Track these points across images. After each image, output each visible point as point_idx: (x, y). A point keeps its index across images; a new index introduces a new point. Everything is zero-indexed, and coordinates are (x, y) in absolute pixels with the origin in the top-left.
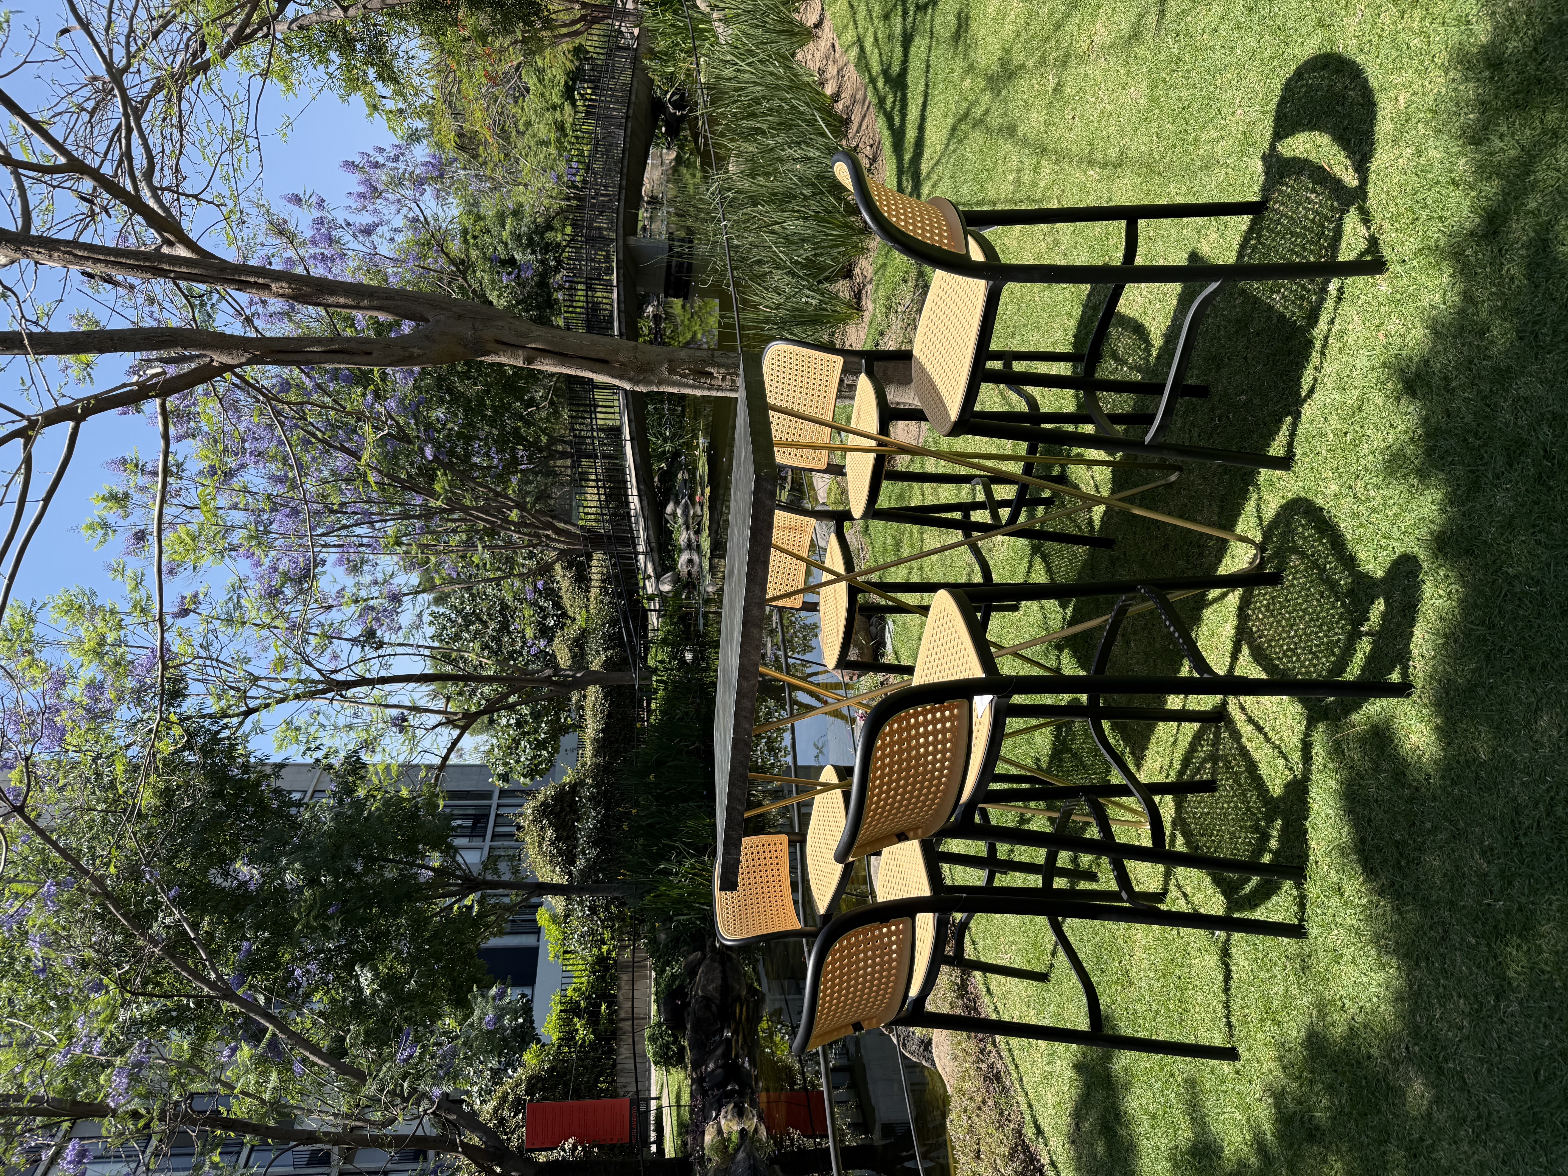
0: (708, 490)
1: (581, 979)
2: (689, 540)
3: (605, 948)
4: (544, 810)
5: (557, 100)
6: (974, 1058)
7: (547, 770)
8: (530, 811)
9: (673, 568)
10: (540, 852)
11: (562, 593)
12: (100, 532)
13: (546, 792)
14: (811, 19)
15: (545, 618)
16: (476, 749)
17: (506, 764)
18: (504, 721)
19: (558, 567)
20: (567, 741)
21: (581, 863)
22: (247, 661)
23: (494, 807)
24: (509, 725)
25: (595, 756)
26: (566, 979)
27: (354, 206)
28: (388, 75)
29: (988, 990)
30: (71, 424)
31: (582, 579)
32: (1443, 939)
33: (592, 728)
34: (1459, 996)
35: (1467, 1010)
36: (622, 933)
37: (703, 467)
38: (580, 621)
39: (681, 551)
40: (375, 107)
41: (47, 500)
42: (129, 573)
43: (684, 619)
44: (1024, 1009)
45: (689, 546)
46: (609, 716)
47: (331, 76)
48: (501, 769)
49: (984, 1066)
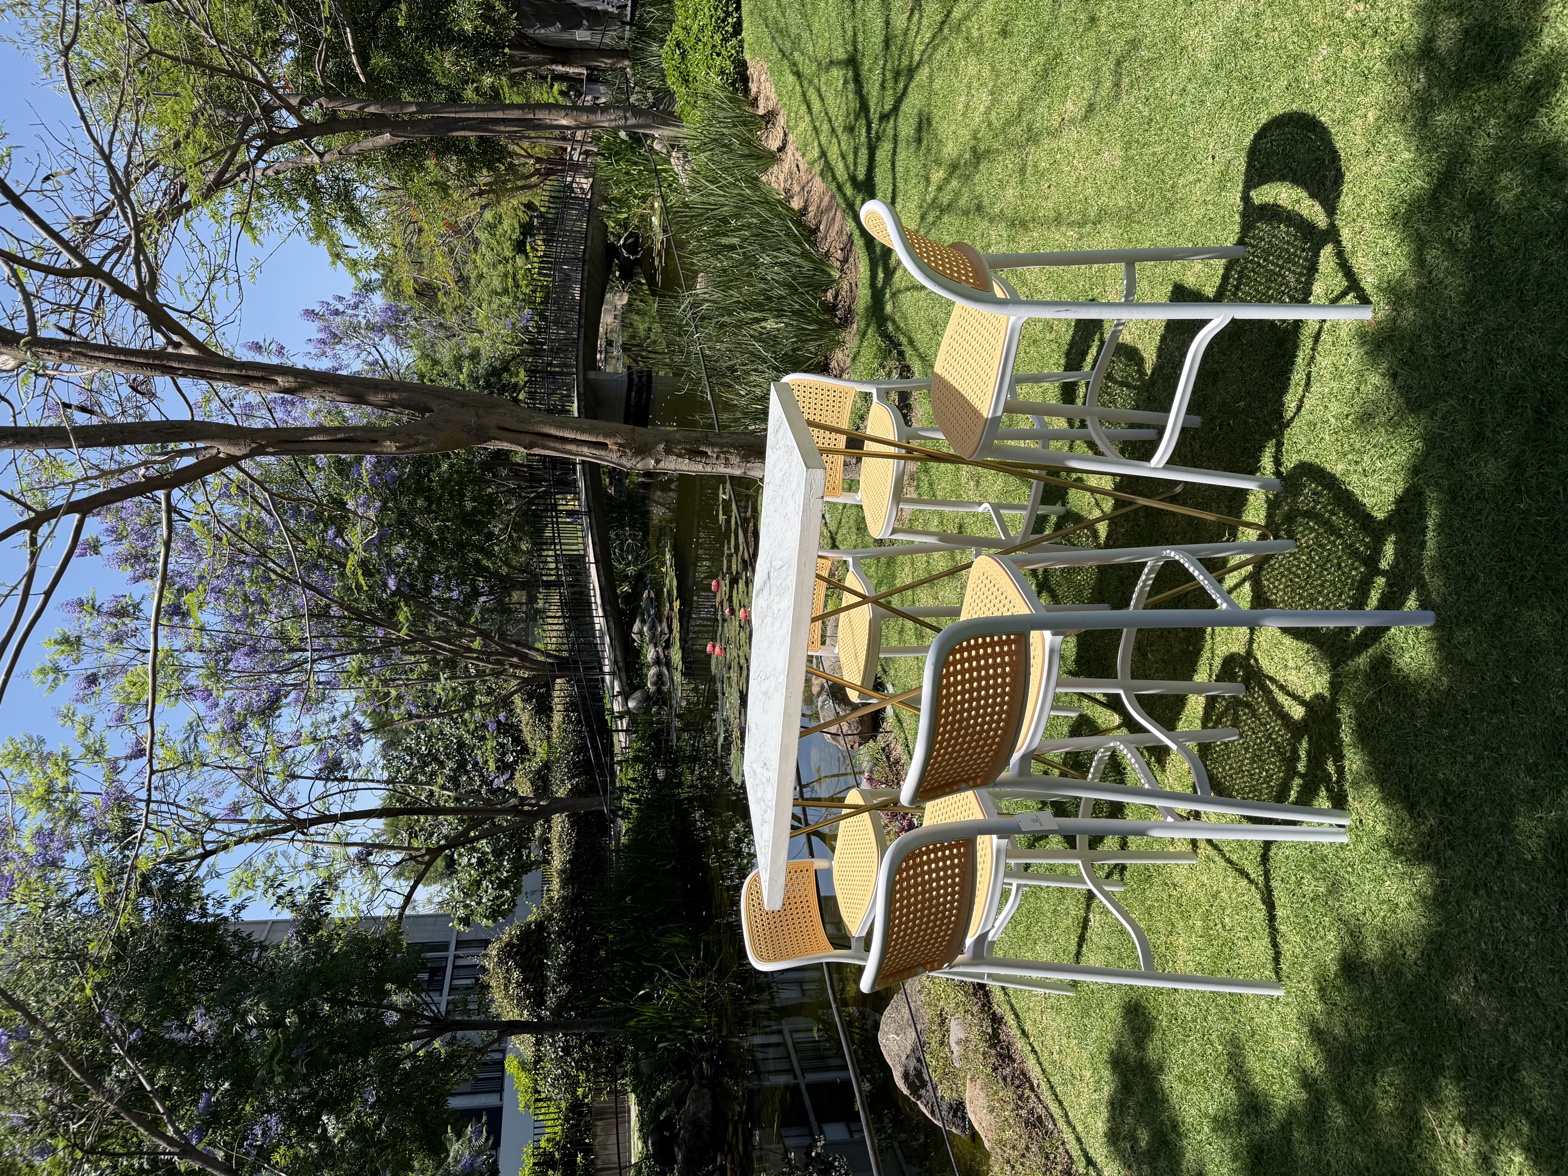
0: (677, 604)
1: (554, 1128)
2: (658, 657)
3: (580, 1091)
4: (508, 951)
5: (508, 253)
6: (1012, 1106)
7: (510, 910)
8: (494, 953)
9: (642, 686)
10: (507, 995)
11: (523, 726)
12: (51, 676)
13: (509, 932)
14: (774, 144)
15: (504, 754)
16: (430, 901)
17: (466, 906)
18: (464, 861)
19: (517, 699)
20: (529, 880)
21: (551, 1000)
22: (203, 801)
23: (451, 958)
24: (470, 865)
25: (563, 887)
26: (538, 1129)
27: (313, 352)
28: (355, 219)
29: (1023, 1032)
30: (77, 516)
31: (543, 710)
32: (1498, 862)
33: (558, 860)
34: (1522, 913)
35: (1532, 925)
36: (597, 1075)
37: (671, 581)
38: (541, 753)
39: (649, 667)
40: (338, 256)
41: (48, 594)
42: (79, 718)
43: (655, 736)
44: (1064, 1041)
45: (657, 662)
46: (577, 846)
47: (301, 221)
48: (461, 913)
49: (1023, 1112)
